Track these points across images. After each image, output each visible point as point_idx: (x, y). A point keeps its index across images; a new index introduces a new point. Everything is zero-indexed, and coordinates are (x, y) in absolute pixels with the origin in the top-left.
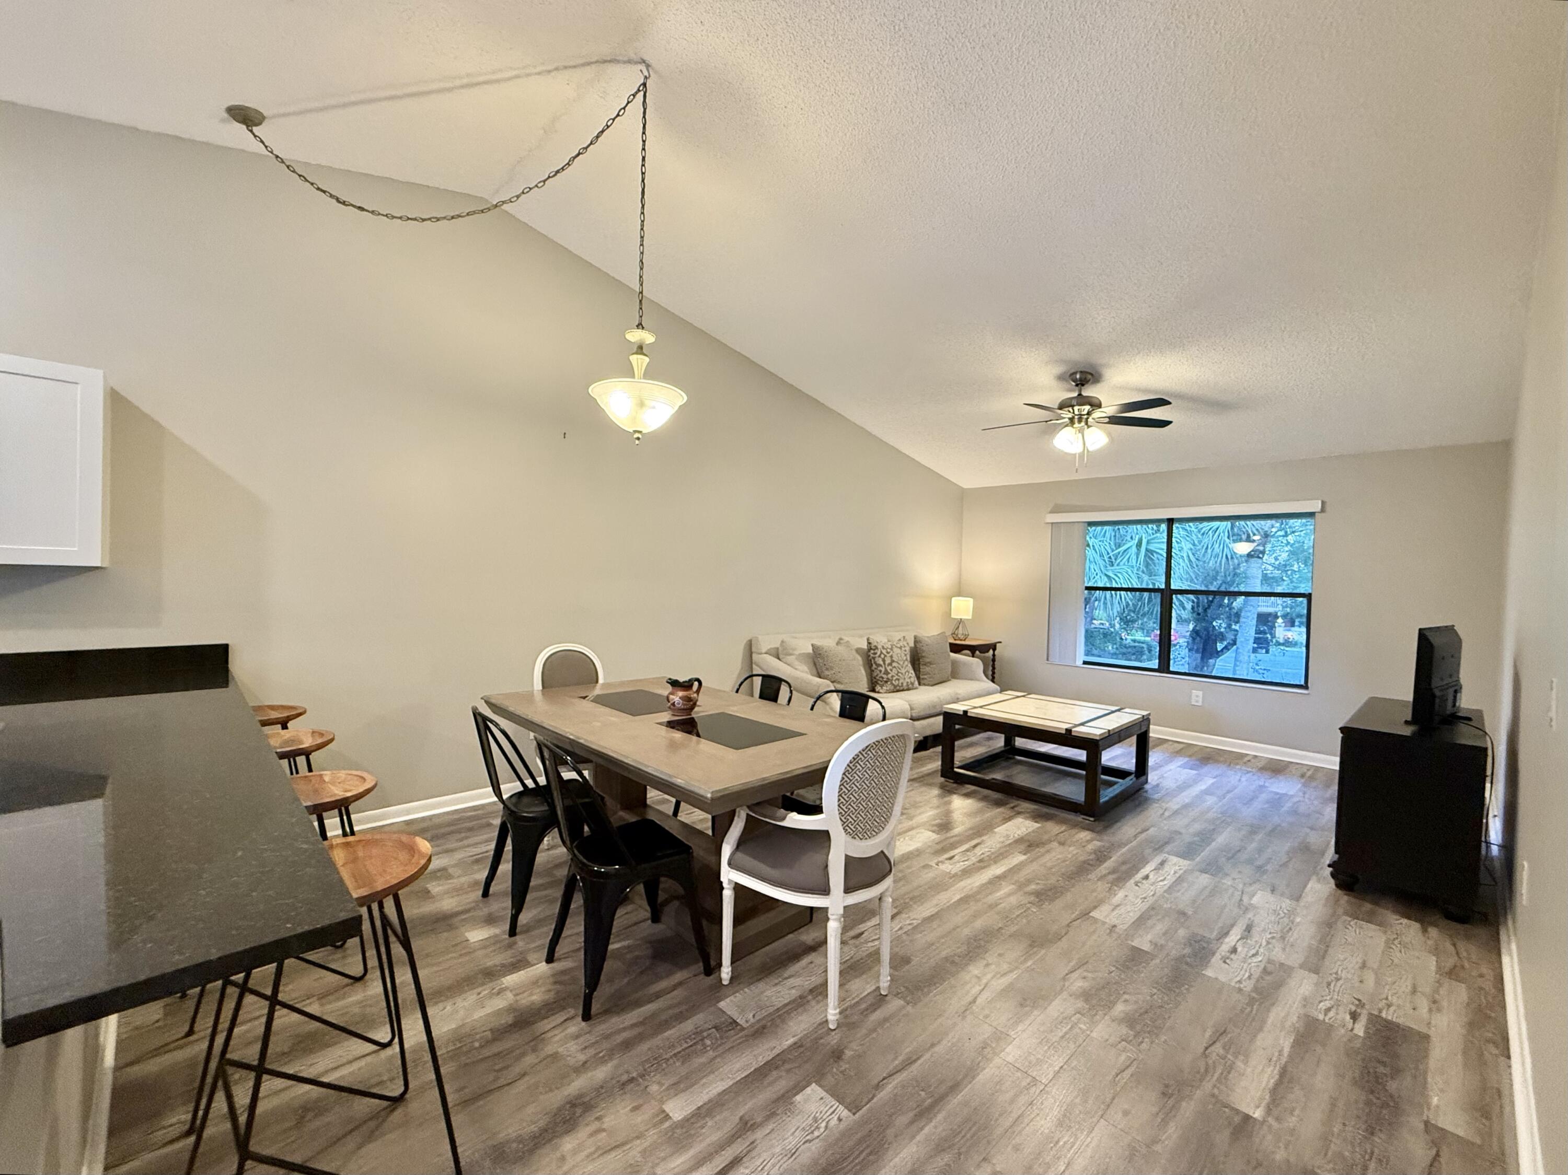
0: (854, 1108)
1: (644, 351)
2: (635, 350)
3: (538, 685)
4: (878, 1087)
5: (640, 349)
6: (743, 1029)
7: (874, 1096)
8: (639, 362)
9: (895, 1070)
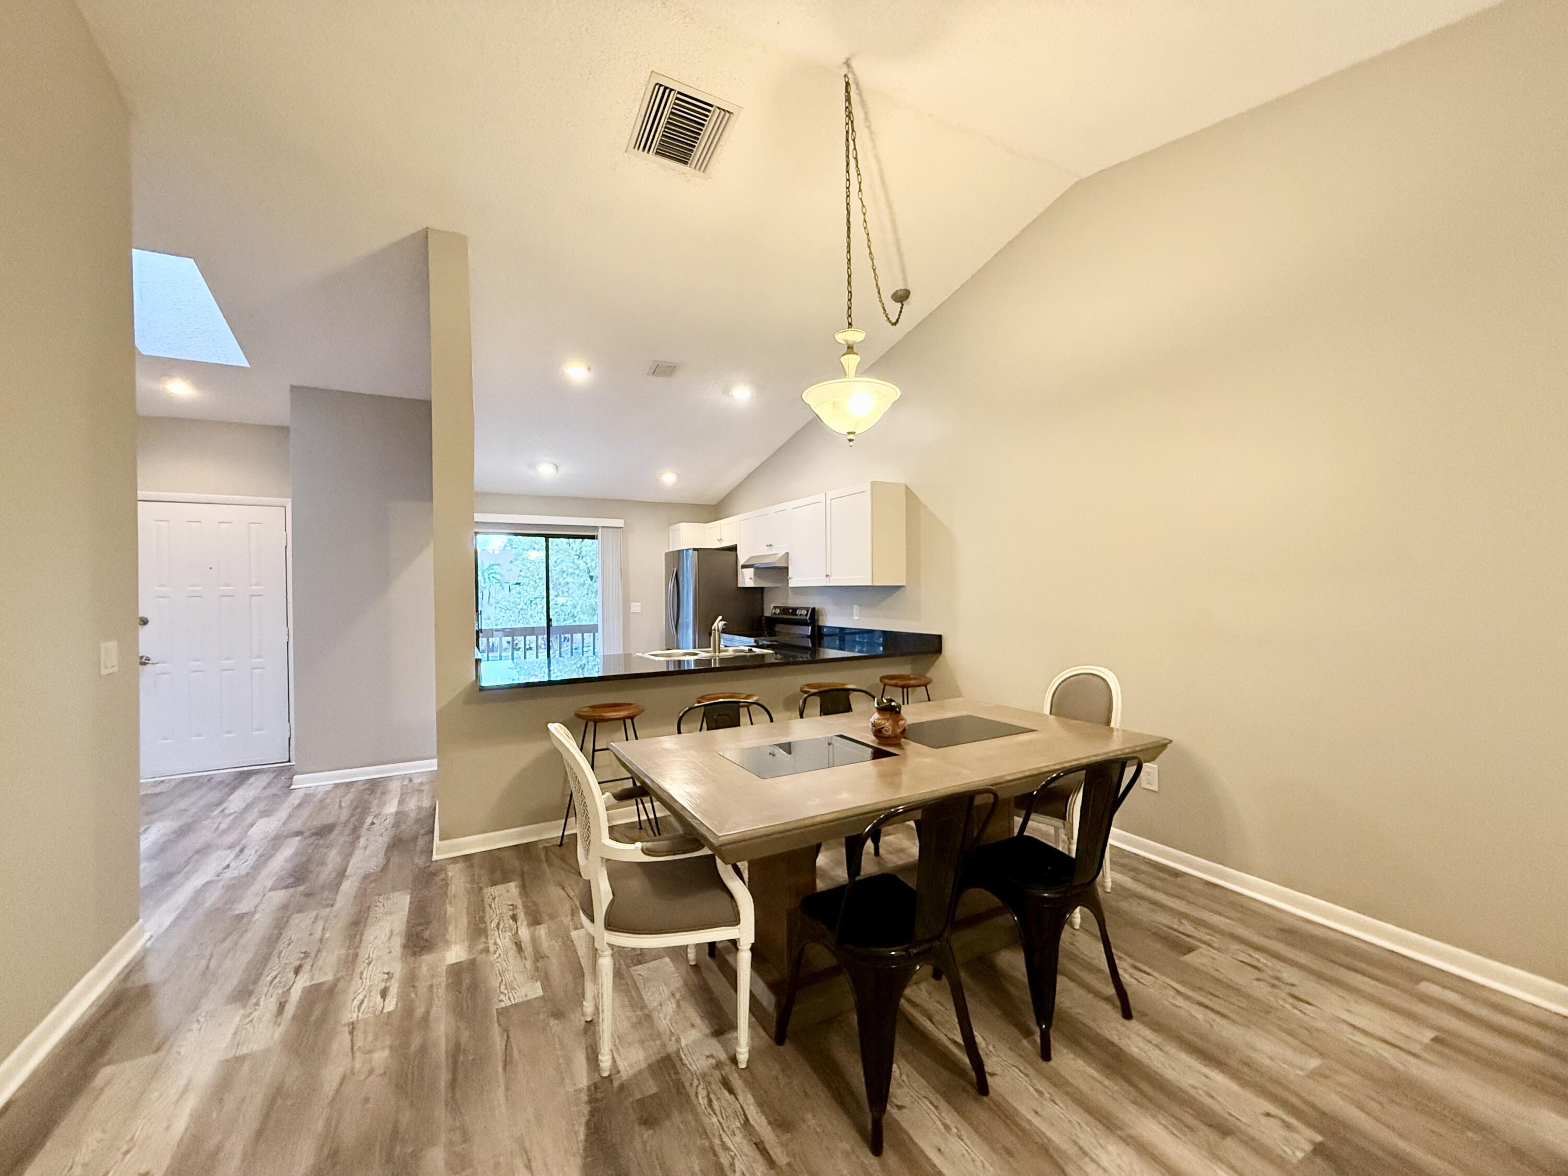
0: (502, 1012)
1: (855, 350)
2: (845, 350)
3: (1047, 711)
4: (506, 1031)
5: (850, 349)
6: (629, 967)
7: (500, 1025)
8: (851, 362)
9: (509, 1047)
